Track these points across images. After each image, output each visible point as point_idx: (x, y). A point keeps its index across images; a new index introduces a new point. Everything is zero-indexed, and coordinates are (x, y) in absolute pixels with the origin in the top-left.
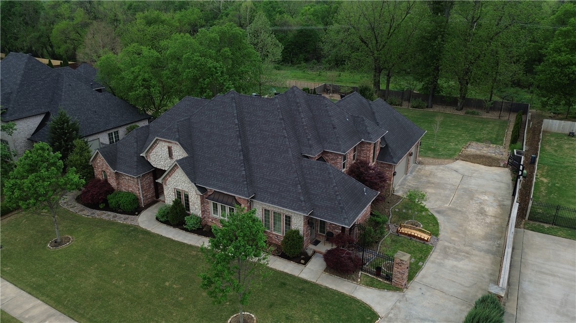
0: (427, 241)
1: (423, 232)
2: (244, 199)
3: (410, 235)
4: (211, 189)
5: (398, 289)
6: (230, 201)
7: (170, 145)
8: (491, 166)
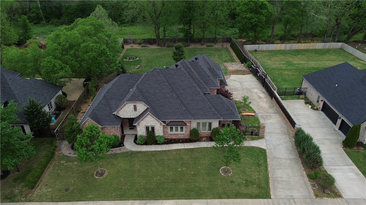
0: (255, 116)
1: (251, 112)
2: (188, 121)
3: (247, 115)
4: (167, 121)
5: (263, 137)
6: (181, 123)
7: (135, 104)
8: (245, 75)
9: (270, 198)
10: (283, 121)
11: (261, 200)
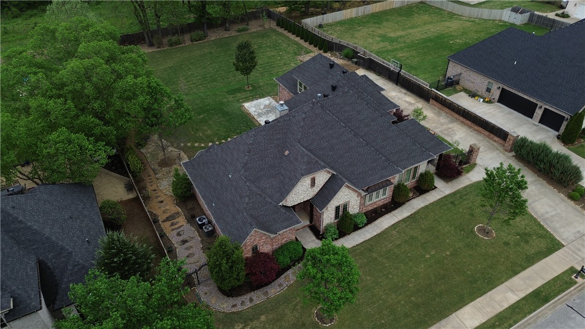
7: (313, 176)
9: (564, 246)
10: (471, 132)
11: (557, 252)
